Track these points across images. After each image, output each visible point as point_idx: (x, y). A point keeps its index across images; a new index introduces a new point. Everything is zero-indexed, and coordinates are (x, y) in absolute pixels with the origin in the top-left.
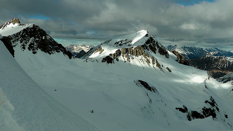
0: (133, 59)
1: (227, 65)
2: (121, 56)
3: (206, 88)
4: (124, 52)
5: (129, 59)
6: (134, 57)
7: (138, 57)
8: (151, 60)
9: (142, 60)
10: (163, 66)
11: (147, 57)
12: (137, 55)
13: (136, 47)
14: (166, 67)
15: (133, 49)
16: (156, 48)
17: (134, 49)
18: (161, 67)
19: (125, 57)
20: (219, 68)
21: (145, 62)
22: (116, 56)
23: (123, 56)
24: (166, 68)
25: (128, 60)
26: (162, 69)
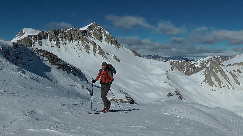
0: (66, 44)
1: (192, 70)
2: (48, 40)
3: (169, 80)
4: (52, 35)
5: (59, 43)
6: (67, 42)
7: (73, 42)
8: (91, 46)
9: (78, 46)
10: (108, 54)
11: (86, 43)
12: (71, 40)
13: (70, 29)
14: (113, 55)
15: (66, 32)
16: (103, 35)
17: (68, 32)
18: (106, 54)
19: (52, 42)
20: (184, 72)
21: (83, 49)
22: (38, 38)
23: (50, 40)
24: (113, 57)
25: (56, 45)
26: (106, 57)
